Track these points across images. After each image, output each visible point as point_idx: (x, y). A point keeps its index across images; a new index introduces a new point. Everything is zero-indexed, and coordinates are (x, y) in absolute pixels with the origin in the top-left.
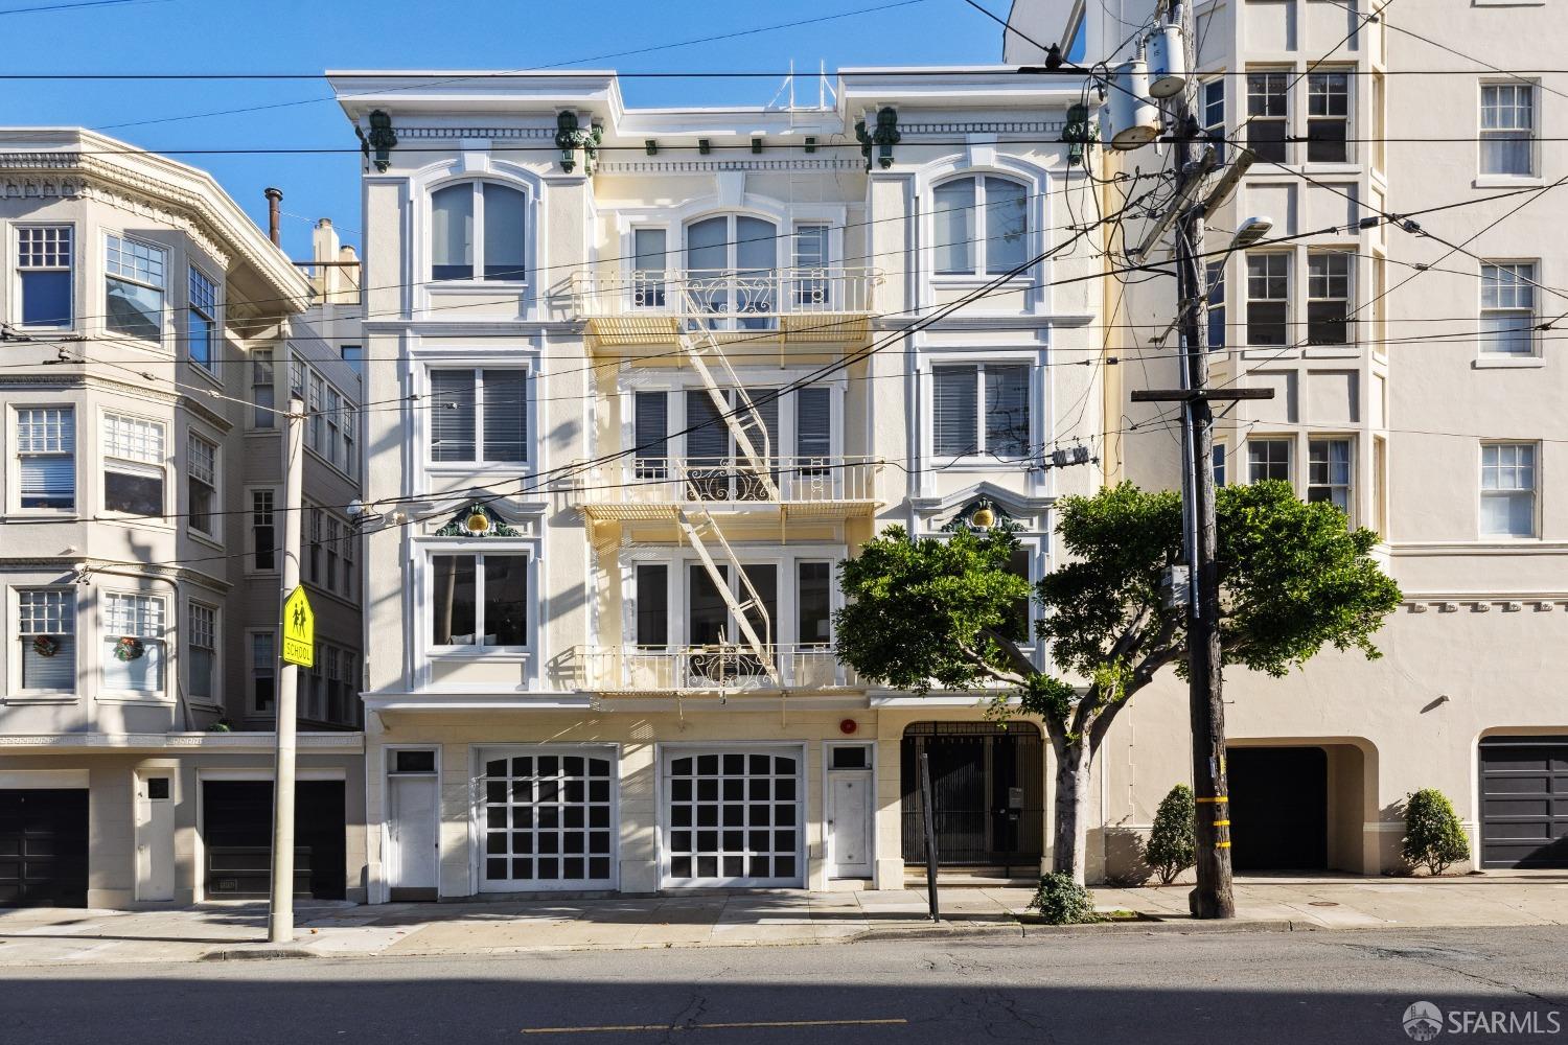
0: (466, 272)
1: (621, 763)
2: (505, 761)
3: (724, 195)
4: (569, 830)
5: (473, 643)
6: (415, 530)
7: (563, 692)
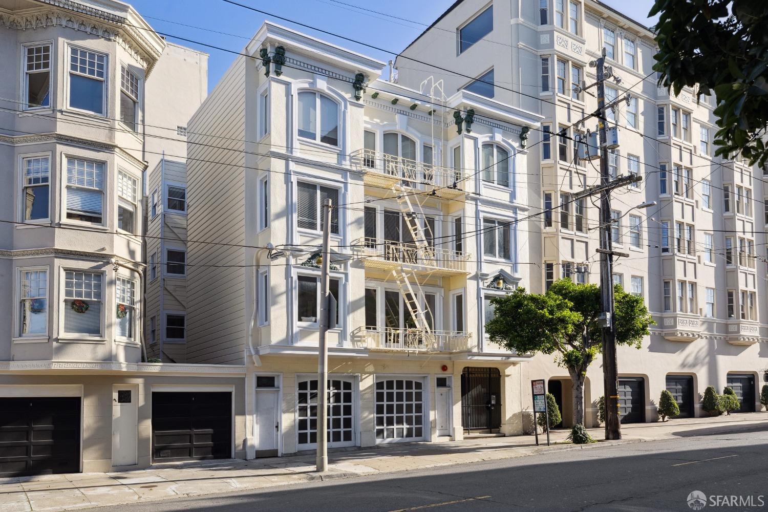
0: (313, 137)
1: (360, 383)
2: (307, 382)
3: (399, 124)
4: (335, 417)
5: (316, 321)
6: (292, 261)
7: (356, 348)
